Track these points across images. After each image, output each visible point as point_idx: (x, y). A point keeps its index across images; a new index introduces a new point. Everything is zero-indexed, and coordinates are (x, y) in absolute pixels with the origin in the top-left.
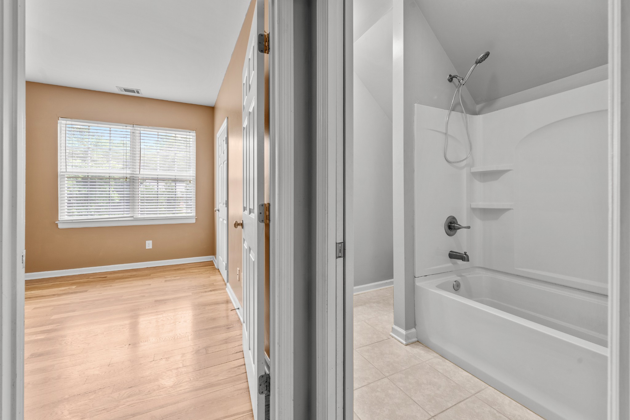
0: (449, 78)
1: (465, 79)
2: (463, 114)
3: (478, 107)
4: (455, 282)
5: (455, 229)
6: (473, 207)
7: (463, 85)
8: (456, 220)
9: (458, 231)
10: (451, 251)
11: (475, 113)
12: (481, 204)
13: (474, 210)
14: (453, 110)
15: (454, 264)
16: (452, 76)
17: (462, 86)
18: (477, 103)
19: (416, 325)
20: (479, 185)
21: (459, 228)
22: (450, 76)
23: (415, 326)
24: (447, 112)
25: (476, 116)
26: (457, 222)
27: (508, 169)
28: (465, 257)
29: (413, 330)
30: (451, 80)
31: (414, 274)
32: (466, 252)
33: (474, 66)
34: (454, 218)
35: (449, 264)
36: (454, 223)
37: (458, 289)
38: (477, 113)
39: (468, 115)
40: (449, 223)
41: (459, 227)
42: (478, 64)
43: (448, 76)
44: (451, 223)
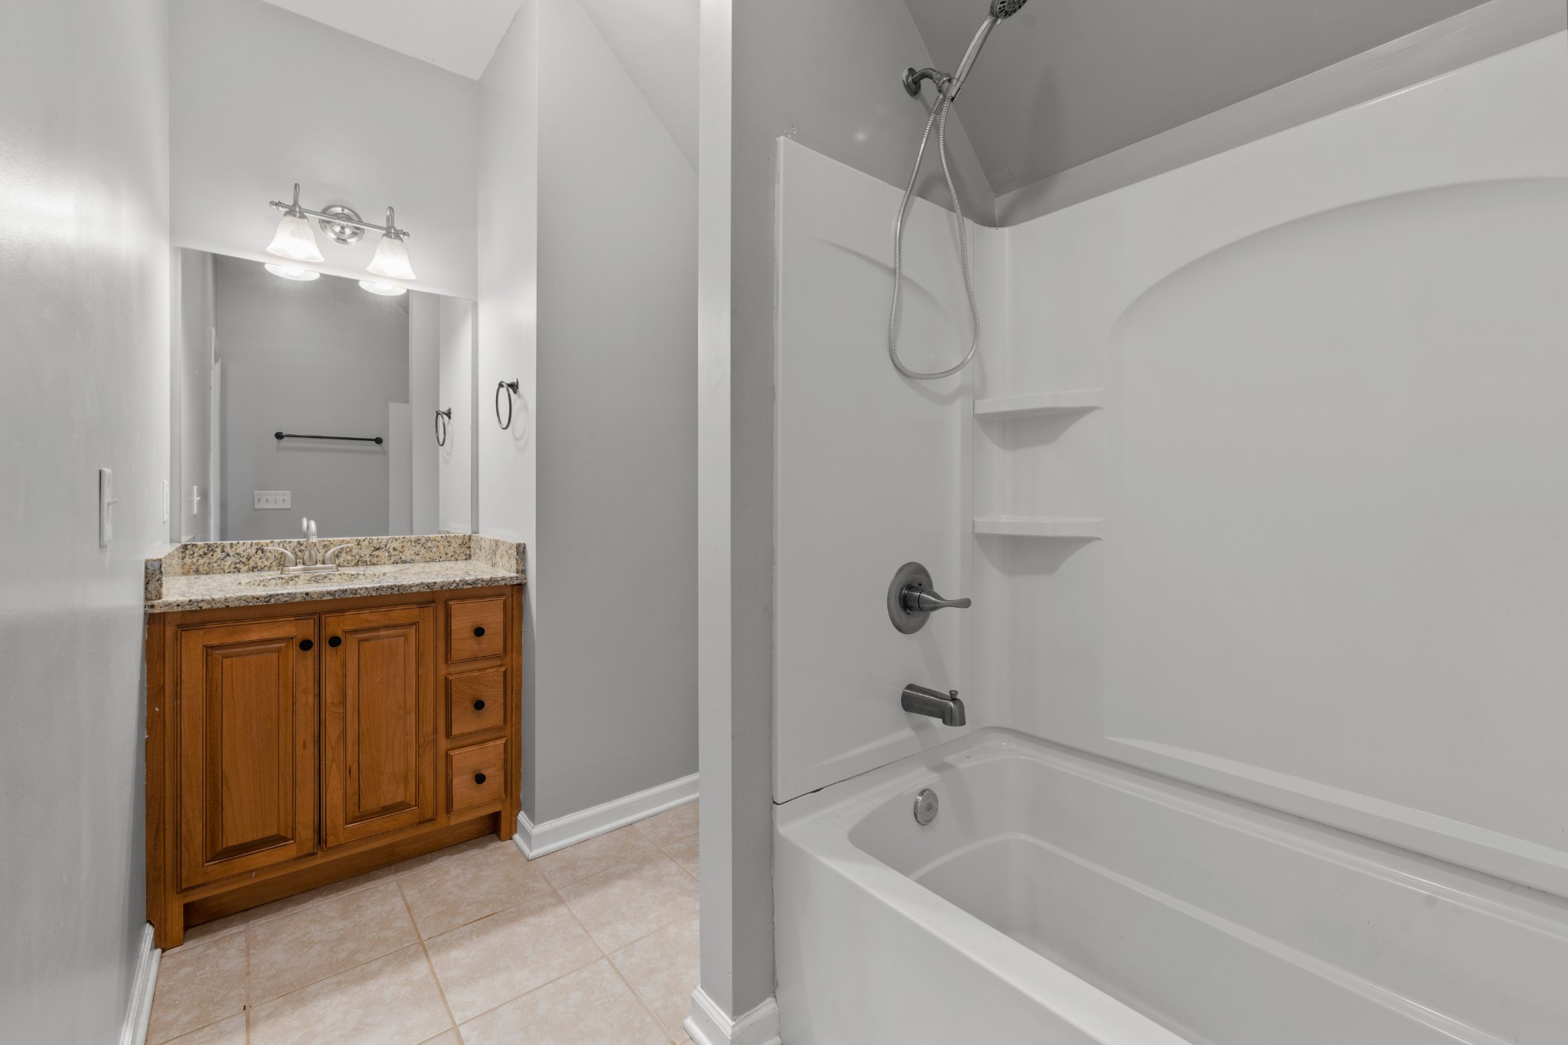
0: (907, 77)
1: (957, 76)
2: (955, 214)
3: (1000, 203)
4: (922, 793)
5: (921, 609)
6: (979, 530)
7: (953, 99)
8: (928, 576)
9: (934, 615)
10: (910, 687)
11: (989, 221)
12: (1005, 520)
13: (984, 540)
14: (923, 194)
15: (917, 728)
16: (916, 73)
17: (946, 104)
18: (998, 189)
19: (777, 986)
20: (999, 458)
21: (935, 607)
22: (911, 70)
23: (772, 988)
24: (900, 194)
25: (993, 229)
26: (931, 585)
27: (1090, 404)
28: (951, 708)
29: (768, 1007)
30: (913, 86)
31: (771, 789)
32: (956, 692)
33: (986, 24)
34: (920, 570)
35: (904, 731)
36: (919, 587)
37: (931, 820)
38: (997, 222)
39: (969, 223)
40: (902, 590)
41: (935, 603)
42: (997, 17)
43: (905, 73)
44: (910, 587)
